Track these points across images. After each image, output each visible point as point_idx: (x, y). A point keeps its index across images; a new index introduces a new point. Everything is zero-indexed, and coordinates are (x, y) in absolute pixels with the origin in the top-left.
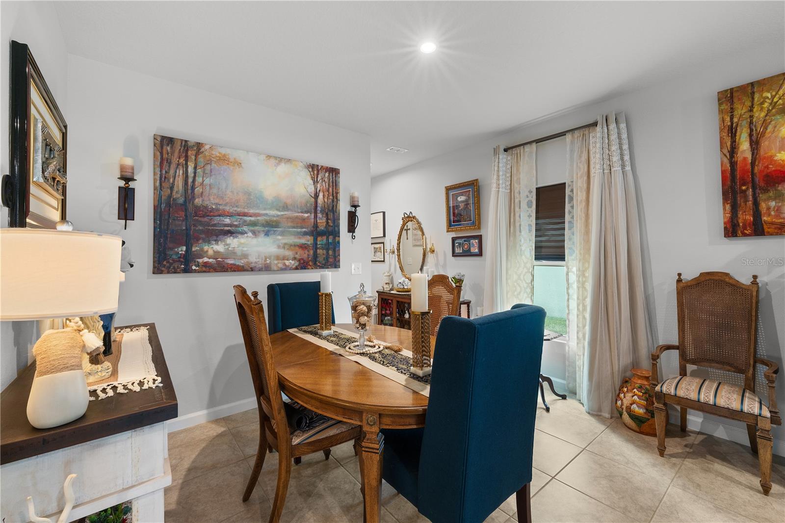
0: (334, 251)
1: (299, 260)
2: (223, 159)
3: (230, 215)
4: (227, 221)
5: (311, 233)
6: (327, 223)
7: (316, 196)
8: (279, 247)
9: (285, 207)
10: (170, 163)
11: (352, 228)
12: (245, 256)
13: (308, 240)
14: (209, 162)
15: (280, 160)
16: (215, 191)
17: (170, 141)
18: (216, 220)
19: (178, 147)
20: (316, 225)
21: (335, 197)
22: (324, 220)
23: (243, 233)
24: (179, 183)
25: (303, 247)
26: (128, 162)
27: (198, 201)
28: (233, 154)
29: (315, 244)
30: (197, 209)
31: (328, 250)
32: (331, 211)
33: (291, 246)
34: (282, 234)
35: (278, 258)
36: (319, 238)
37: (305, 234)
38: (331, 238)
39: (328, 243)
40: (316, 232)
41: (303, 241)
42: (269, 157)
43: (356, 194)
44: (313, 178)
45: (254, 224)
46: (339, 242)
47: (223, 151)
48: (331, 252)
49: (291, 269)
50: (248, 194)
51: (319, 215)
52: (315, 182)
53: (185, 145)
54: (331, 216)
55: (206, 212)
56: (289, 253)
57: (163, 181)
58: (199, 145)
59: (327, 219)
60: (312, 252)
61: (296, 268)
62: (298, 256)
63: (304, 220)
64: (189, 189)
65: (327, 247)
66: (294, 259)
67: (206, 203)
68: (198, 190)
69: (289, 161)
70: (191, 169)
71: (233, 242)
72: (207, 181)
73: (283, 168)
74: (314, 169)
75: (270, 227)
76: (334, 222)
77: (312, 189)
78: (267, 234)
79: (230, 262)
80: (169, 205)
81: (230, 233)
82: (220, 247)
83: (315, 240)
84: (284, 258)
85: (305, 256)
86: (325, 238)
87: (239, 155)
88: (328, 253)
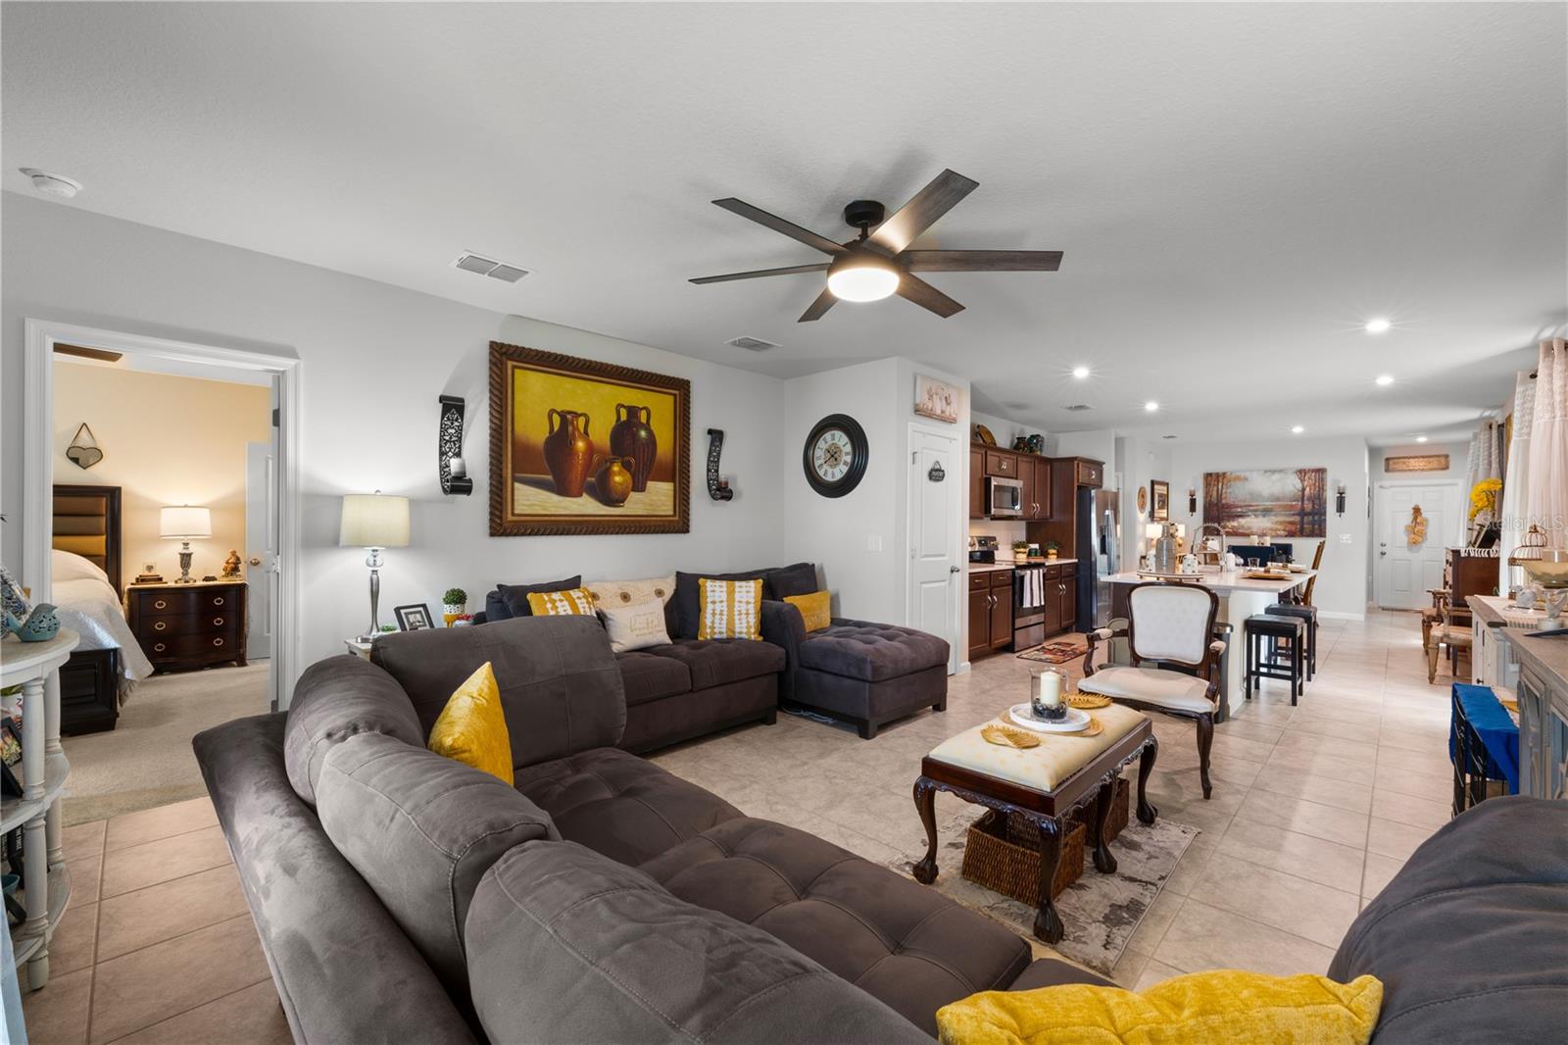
0: (1320, 525)
1: (1289, 532)
2: (1238, 478)
3: (1241, 507)
4: (1239, 510)
5: (1298, 514)
6: (1313, 507)
7: (1304, 490)
8: (1272, 523)
9: (1278, 499)
10: (1210, 485)
11: (1341, 508)
12: (1249, 528)
13: (1297, 519)
14: (1229, 481)
15: (1274, 472)
16: (1232, 495)
17: (1210, 475)
18: (1233, 510)
19: (1214, 476)
20: (1303, 509)
21: (1322, 489)
22: (1310, 506)
23: (1248, 516)
24: (1215, 493)
25: (1291, 523)
26: (1193, 488)
27: (1224, 501)
28: (1243, 475)
29: (1302, 523)
30: (1223, 505)
31: (1313, 525)
32: (1319, 501)
33: (1281, 523)
34: (1275, 515)
35: (1272, 529)
36: (1306, 518)
37: (1293, 515)
38: (1316, 518)
39: (1314, 520)
40: (1302, 513)
41: (1292, 519)
42: (1266, 472)
43: (1341, 485)
44: (1300, 479)
45: (1256, 511)
46: (1325, 520)
47: (1238, 474)
48: (1316, 527)
49: (1282, 536)
50: (1251, 494)
51: (1306, 502)
52: (1302, 481)
53: (1218, 475)
54: (1317, 502)
55: (1229, 506)
56: (1279, 527)
57: (1207, 494)
58: (1224, 474)
59: (1314, 504)
60: (1299, 527)
61: (1286, 536)
62: (1287, 529)
63: (1292, 506)
64: (1219, 496)
65: (1313, 523)
66: (1284, 530)
67: (1228, 501)
68: (1224, 496)
69: (1281, 471)
70: (1220, 487)
71: (1242, 521)
72: (1229, 491)
73: (1276, 477)
74: (1302, 473)
75: (1266, 512)
76: (1320, 505)
77: (1299, 486)
78: (1264, 516)
79: (1241, 531)
80: (1210, 504)
81: (1241, 516)
82: (1235, 524)
83: (1302, 519)
84: (1277, 530)
85: (1293, 529)
86: (1311, 518)
87: (1248, 474)
88: (1313, 528)
